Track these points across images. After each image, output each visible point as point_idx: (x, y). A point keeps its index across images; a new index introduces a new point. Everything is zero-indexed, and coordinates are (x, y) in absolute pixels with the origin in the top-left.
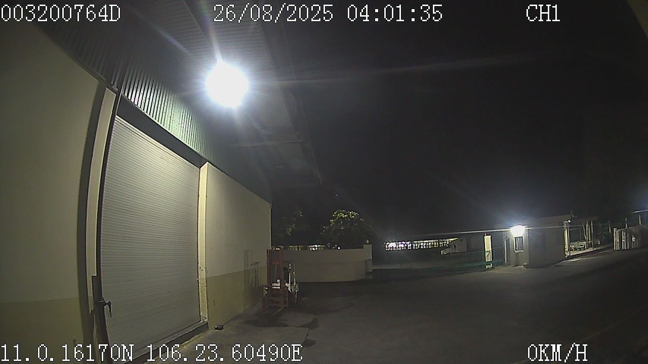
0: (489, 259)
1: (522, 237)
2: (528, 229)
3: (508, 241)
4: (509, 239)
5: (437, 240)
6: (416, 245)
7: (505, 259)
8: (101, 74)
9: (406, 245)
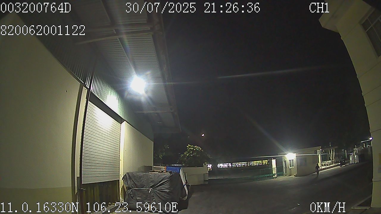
0: (274, 172)
1: (293, 160)
2: (297, 156)
3: (285, 162)
4: (286, 161)
5: (247, 162)
6: (234, 165)
7: (283, 172)
8: (81, 80)
9: (228, 165)
